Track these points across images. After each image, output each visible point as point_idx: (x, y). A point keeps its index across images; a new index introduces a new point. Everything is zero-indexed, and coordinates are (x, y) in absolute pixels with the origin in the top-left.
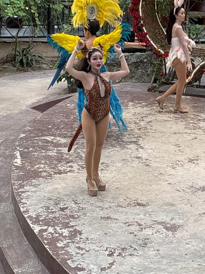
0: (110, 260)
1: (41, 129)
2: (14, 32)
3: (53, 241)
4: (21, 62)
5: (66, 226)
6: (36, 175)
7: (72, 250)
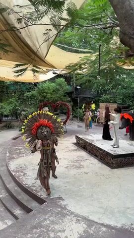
0: (35, 181)
1: (14, 145)
2: (6, 118)
3: (19, 177)
4: (9, 127)
5: (22, 172)
6: (13, 158)
7: (24, 179)
